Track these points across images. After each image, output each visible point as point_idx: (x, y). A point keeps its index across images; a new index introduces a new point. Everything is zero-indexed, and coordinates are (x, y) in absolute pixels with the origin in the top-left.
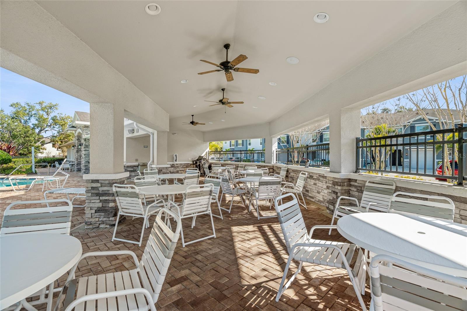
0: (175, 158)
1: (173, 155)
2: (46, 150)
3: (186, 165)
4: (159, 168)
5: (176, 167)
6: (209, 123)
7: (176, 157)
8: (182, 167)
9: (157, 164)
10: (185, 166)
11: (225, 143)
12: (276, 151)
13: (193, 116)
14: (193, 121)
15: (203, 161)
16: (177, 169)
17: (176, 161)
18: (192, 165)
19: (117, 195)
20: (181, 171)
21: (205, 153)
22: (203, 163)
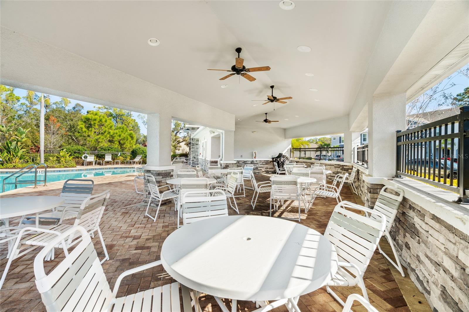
0: (254, 155)
1: (253, 152)
2: (181, 147)
3: (266, 162)
4: (226, 164)
5: (255, 164)
6: (285, 119)
7: (256, 154)
8: (261, 164)
9: (224, 161)
10: (264, 163)
11: (334, 139)
12: (358, 149)
13: (266, 114)
14: (266, 119)
15: (282, 158)
16: (256, 165)
17: (255, 158)
18: (272, 162)
19: (149, 182)
20: (260, 167)
21: (287, 150)
22: (282, 160)
